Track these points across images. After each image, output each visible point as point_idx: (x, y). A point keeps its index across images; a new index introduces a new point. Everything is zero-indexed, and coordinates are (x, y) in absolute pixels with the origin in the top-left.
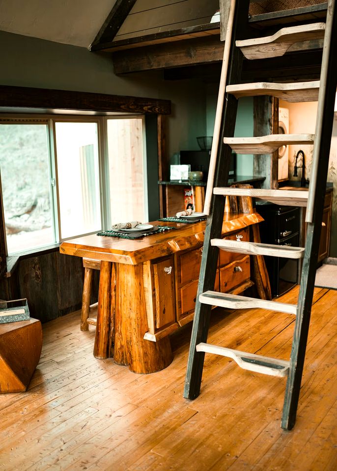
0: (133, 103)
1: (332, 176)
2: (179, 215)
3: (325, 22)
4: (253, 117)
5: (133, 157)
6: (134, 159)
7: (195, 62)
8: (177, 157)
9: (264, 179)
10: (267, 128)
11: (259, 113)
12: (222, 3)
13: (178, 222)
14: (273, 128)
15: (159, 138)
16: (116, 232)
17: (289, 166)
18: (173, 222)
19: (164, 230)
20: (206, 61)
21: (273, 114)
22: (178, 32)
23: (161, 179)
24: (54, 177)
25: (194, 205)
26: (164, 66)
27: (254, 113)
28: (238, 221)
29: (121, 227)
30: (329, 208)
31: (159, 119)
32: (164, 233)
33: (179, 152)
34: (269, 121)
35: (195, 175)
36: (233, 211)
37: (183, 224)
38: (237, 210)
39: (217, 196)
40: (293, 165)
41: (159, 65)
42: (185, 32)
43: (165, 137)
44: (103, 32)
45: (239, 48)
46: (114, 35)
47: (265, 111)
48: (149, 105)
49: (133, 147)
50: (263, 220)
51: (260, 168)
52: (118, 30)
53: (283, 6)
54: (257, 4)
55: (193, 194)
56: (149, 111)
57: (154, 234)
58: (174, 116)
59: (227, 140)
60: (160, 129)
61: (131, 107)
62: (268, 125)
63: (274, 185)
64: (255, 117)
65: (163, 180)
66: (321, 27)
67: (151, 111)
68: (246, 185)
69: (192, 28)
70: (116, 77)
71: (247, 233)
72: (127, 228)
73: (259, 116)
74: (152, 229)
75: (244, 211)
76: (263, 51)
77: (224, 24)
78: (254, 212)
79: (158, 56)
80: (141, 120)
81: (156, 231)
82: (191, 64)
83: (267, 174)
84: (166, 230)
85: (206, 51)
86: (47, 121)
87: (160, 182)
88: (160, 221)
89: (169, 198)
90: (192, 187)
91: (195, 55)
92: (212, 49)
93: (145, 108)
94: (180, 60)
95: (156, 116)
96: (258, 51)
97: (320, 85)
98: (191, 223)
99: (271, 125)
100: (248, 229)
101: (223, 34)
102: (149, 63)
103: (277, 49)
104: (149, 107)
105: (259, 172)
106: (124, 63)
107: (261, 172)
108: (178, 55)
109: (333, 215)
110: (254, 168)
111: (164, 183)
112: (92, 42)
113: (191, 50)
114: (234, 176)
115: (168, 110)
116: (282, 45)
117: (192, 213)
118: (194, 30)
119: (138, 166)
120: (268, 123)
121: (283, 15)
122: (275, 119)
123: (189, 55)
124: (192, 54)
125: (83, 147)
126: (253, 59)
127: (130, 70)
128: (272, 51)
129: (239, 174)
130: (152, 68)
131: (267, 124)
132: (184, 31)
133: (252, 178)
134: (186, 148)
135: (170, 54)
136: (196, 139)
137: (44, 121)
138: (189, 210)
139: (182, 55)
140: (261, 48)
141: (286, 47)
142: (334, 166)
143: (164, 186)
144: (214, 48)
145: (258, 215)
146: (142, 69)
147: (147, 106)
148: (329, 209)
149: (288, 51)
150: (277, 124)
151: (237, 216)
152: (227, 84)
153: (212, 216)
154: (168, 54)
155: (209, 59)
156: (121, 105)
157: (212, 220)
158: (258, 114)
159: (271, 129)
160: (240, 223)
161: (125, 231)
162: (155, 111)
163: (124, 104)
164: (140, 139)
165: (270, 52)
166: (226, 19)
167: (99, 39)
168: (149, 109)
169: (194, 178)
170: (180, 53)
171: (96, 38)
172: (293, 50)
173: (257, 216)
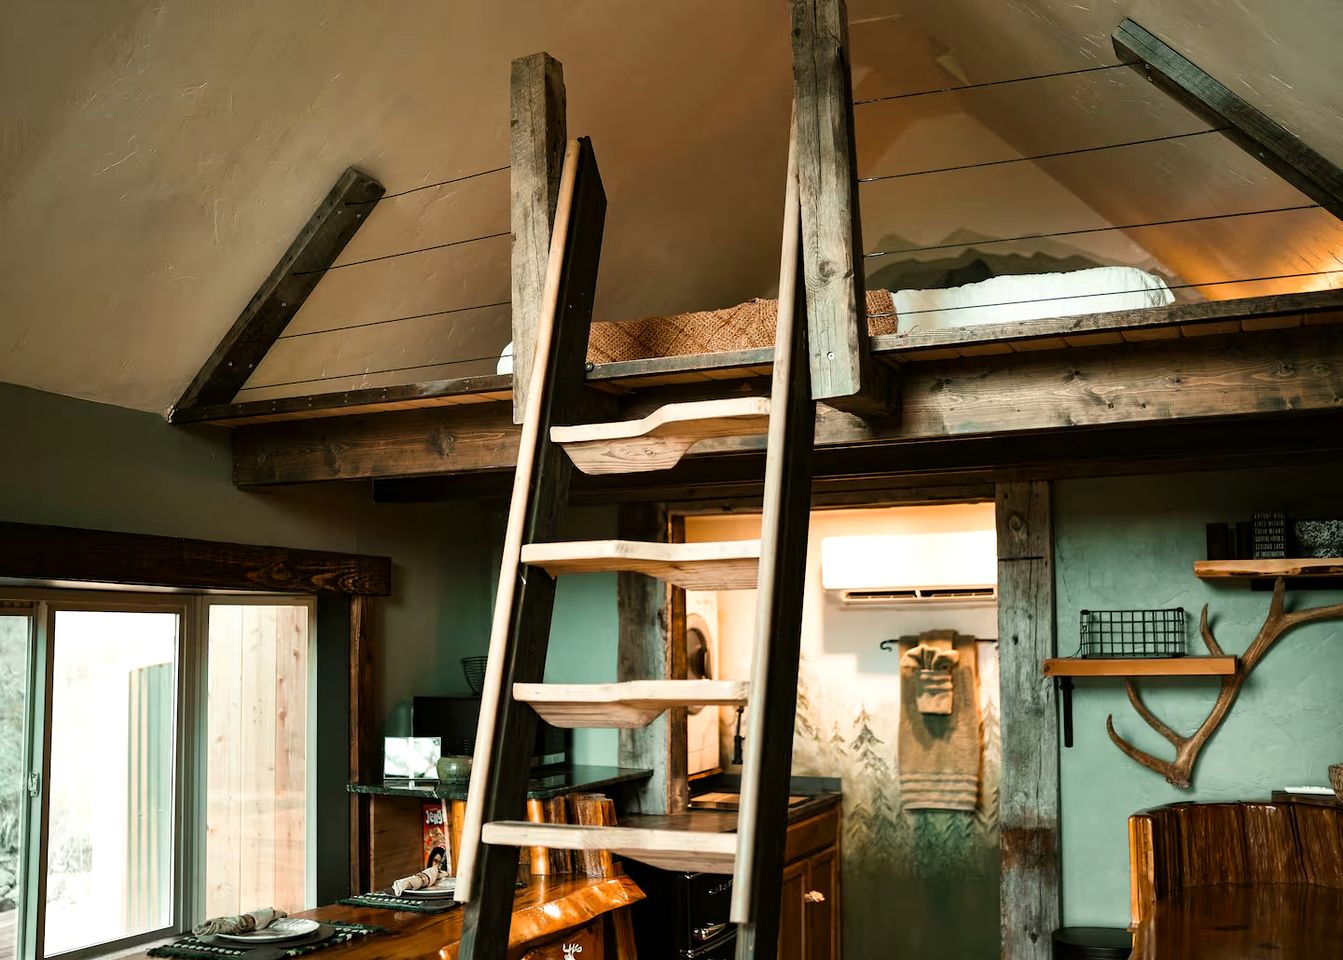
0: (281, 565)
1: (837, 760)
2: (399, 886)
3: (768, 395)
4: (616, 605)
5: (280, 710)
6: (283, 716)
7: (451, 468)
8: (405, 714)
9: (648, 775)
10: (655, 635)
11: (633, 596)
12: (519, 331)
13: (397, 909)
14: (669, 635)
15: (354, 661)
16: (205, 945)
17: (722, 734)
18: (381, 907)
19: (349, 936)
20: (481, 465)
21: (669, 597)
22: (407, 392)
23: (357, 779)
24: (38, 768)
25: (448, 853)
26: (368, 475)
27: (619, 593)
28: (570, 901)
29: (224, 929)
30: (832, 849)
31: (356, 608)
32: (349, 944)
33: (412, 699)
34: (660, 615)
35: (454, 767)
36: (558, 870)
37: (412, 915)
38: (569, 867)
39: (493, 847)
40: (733, 731)
41: (356, 470)
42: (425, 394)
43: (372, 656)
44: (207, 377)
45: (559, 445)
46: (237, 388)
47: (649, 589)
48: (329, 571)
49: (281, 680)
50: (640, 894)
51: (638, 744)
52: (248, 373)
53: (681, 336)
54: (617, 325)
55: (446, 823)
56: (328, 587)
57: (320, 949)
58: (399, 602)
59: (523, 692)
60: (358, 635)
61: (275, 577)
62: (657, 627)
63: (678, 792)
64: (621, 604)
65: (361, 783)
66: (759, 408)
67: (333, 588)
68: (594, 795)
69: (441, 385)
70: (241, 495)
71: (597, 936)
72: (244, 932)
73: (634, 604)
74: (316, 933)
75: (589, 872)
76: (622, 454)
77: (522, 382)
78: (616, 875)
79: (356, 445)
80: (306, 608)
81: (328, 940)
82: (440, 472)
83: (657, 763)
84: (357, 937)
85: (480, 442)
86: (31, 605)
87: (355, 788)
88: (344, 904)
89: (379, 832)
90: (443, 801)
91: (452, 449)
92: (497, 437)
93: (316, 579)
94: (413, 460)
95: (349, 598)
96: (610, 454)
97: (762, 553)
98: (434, 913)
99: (664, 627)
100: (601, 925)
101: (521, 407)
102: (330, 462)
103: (658, 451)
104: (327, 576)
105: (635, 756)
106: (261, 459)
107: (640, 756)
108: (407, 447)
109: (846, 867)
110: (621, 746)
111: (365, 789)
112: (176, 400)
113: (442, 436)
114: (568, 766)
115: (383, 582)
116: (667, 442)
117: (438, 879)
118: (447, 389)
119: (294, 735)
120: (657, 622)
121: (672, 367)
122: (677, 611)
123: (435, 447)
124: (444, 446)
125: (141, 670)
126: (596, 473)
127: (277, 480)
128: (646, 457)
129: (579, 760)
130: (337, 477)
131: (653, 624)
132: (422, 392)
133: (614, 775)
134: (432, 688)
135: (386, 444)
136: (460, 665)
137: (22, 605)
138: (432, 872)
139: (418, 447)
140: (616, 448)
141: (679, 447)
142: (840, 734)
143: (364, 799)
144: (501, 435)
145: (629, 881)
146: (308, 478)
147: (323, 572)
148: (832, 856)
149: (690, 451)
150: (681, 623)
151: (569, 886)
152: (525, 541)
153: (479, 904)
154: (382, 442)
155: (488, 461)
156: (249, 569)
157: (478, 914)
158: (630, 598)
159: (665, 639)
160: (576, 907)
161: (233, 941)
162: (344, 586)
163: (256, 569)
164: (301, 659)
165: (638, 457)
166: (527, 371)
167: (195, 393)
168: (327, 581)
169: (450, 776)
170: (412, 442)
171: (189, 391)
172: (703, 450)
173: (626, 886)
